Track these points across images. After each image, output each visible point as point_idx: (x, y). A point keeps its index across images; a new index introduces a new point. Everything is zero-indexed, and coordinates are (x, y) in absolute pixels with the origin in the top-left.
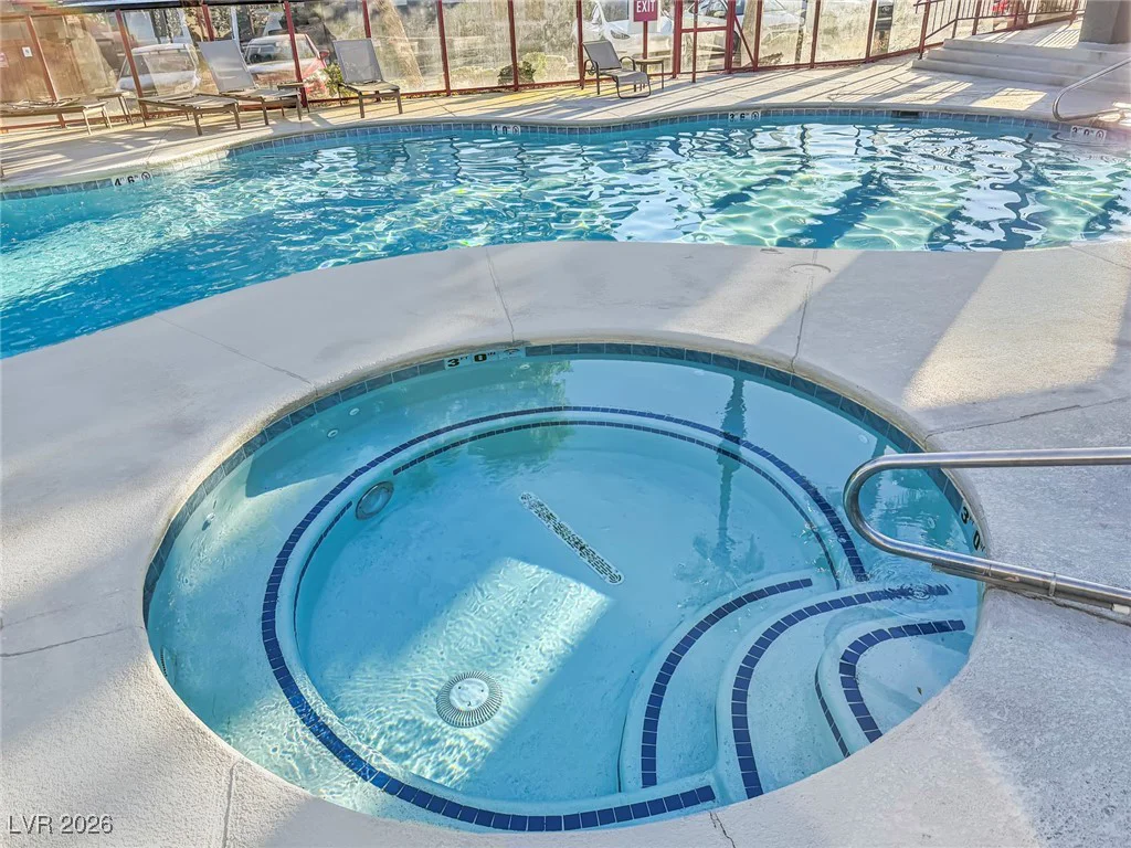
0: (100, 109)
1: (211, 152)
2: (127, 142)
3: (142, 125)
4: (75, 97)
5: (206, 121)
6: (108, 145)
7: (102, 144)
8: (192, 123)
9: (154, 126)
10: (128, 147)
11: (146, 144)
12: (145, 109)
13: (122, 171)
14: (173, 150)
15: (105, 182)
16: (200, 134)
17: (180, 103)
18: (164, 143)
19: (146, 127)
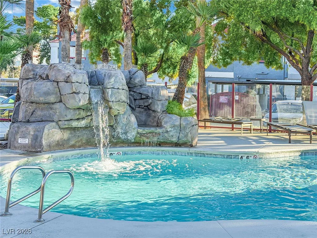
0: (250, 125)
1: (291, 152)
2: (254, 141)
3: (266, 134)
4: (241, 118)
5: (293, 137)
6: (246, 140)
7: (244, 140)
8: (288, 137)
9: (271, 136)
10: (253, 143)
11: (262, 143)
12: (270, 128)
13: (245, 153)
14: (272, 148)
15: (236, 156)
16: (290, 143)
17: (284, 127)
18: (271, 144)
19: (267, 135)
